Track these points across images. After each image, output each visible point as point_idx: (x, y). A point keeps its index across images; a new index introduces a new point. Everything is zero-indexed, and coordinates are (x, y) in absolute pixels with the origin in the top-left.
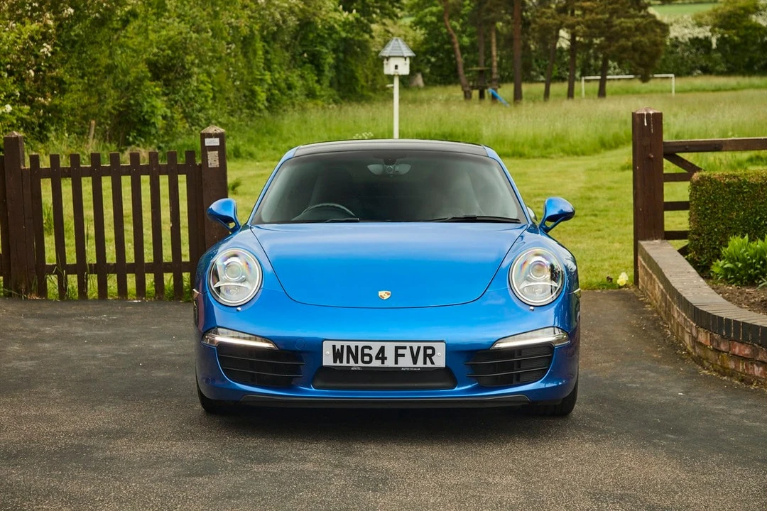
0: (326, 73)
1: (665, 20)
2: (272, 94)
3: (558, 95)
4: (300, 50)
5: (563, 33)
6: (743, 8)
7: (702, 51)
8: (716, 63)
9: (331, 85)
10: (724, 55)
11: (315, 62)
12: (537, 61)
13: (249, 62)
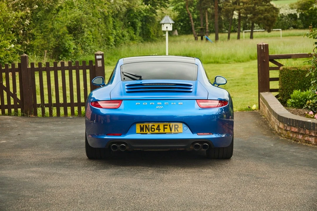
0: (138, 30)
1: (278, 7)
2: (116, 39)
3: (234, 38)
4: (127, 21)
5: (235, 12)
6: (310, 2)
7: (293, 19)
8: (299, 24)
9: (140, 35)
10: (302, 21)
11: (133, 26)
12: (225, 24)
13: (107, 26)
